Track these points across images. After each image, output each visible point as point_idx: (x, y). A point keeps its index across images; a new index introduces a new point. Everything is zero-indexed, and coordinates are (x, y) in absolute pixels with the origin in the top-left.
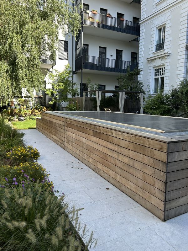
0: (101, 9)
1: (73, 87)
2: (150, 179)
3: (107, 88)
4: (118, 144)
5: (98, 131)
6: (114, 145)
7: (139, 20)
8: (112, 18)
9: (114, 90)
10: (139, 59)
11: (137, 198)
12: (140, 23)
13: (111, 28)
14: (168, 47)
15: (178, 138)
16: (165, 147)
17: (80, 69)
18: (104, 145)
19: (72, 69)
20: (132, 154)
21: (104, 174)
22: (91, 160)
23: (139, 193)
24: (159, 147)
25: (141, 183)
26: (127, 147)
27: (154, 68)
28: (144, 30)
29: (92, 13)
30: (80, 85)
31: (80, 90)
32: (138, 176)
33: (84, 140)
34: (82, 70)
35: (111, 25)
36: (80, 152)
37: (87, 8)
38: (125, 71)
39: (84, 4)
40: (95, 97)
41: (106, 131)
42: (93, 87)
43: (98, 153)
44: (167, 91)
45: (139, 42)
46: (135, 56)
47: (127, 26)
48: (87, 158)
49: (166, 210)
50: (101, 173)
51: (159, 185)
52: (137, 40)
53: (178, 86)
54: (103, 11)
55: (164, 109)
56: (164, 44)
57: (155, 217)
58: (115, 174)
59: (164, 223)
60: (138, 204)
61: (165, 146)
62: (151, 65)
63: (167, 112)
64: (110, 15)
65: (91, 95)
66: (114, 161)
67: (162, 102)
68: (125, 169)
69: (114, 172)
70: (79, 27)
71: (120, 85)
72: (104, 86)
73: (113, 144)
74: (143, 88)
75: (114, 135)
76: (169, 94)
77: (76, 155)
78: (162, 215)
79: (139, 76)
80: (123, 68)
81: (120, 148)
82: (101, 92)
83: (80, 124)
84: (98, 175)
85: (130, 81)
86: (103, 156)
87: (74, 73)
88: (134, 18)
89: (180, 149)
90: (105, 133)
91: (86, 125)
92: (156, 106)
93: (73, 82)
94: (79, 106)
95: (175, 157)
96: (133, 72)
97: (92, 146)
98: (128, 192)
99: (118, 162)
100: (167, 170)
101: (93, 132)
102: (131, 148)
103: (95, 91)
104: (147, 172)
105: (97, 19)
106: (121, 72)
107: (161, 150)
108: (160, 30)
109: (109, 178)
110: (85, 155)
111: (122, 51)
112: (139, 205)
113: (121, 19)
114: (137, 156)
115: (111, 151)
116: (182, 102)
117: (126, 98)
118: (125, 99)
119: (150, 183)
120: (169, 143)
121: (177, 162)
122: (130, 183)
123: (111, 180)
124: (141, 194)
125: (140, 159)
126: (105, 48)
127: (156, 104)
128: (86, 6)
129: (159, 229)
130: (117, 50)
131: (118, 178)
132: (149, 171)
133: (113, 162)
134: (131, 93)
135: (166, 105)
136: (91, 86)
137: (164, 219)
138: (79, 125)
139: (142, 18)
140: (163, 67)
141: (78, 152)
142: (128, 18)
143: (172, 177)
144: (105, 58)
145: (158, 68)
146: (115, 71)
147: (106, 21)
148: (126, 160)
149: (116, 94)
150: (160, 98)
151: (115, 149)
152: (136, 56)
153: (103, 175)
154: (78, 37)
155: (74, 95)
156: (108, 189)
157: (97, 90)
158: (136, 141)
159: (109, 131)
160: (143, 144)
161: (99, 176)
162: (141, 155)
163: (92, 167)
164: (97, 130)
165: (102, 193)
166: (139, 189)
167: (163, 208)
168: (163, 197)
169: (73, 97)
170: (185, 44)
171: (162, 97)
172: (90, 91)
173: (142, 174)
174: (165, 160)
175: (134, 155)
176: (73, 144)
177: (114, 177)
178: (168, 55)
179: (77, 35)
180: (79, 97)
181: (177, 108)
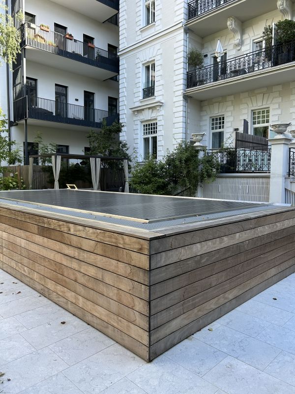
0: (56, 25)
1: (10, 149)
2: (127, 299)
3: (72, 152)
4: (79, 246)
5: (46, 226)
6: (73, 248)
7: (118, 49)
8: (75, 41)
9: (83, 154)
10: (120, 108)
11: (110, 331)
12: (118, 54)
13: (74, 56)
14: (160, 93)
15: (166, 230)
16: (146, 247)
17: (22, 118)
18: (56, 250)
19: (7, 118)
20: (100, 261)
21: (59, 298)
22: (36, 276)
23: (112, 322)
24: (137, 246)
25: (114, 306)
26: (92, 251)
27: (142, 122)
28: (126, 66)
29: (41, 29)
30: (24, 144)
31: (24, 152)
32: (111, 295)
33: (23, 243)
34: (26, 120)
35: (74, 52)
36: (16, 264)
37: (32, 20)
38: (99, 125)
39: (26, 13)
40: (50, 164)
41: (59, 226)
42: (47, 149)
43: (47, 263)
44: (162, 157)
45: (118, 82)
46: (113, 103)
47: (100, 56)
48: (29, 274)
49: (152, 344)
50: (54, 296)
51: (141, 306)
52: (115, 79)
53: (175, 150)
54: (59, 29)
55: (158, 184)
56: (154, 88)
57: (137, 358)
58: (76, 297)
59: (149, 365)
60: (111, 340)
61: (146, 245)
62: (138, 118)
63: (162, 189)
64: (70, 35)
65: (44, 162)
66: (74, 274)
67: (154, 174)
68: (90, 286)
69: (73, 294)
70: (17, 49)
71: (92, 146)
72: (67, 147)
73: (70, 247)
74: (127, 152)
75: (72, 232)
76: (164, 162)
77: (9, 270)
78: (145, 352)
79: (121, 134)
80: (97, 120)
81: (81, 252)
82: (60, 156)
83: (15, 215)
84: (48, 300)
85: (108, 140)
86: (55, 267)
87: (11, 124)
88: (109, 45)
89: (168, 247)
90: (58, 229)
91: (25, 215)
92: (147, 180)
93: (10, 140)
94: (22, 180)
95: (161, 260)
96: (111, 127)
97: (38, 252)
98: (97, 324)
99: (79, 276)
100: (150, 282)
101: (38, 229)
102: (99, 251)
103: (50, 156)
104: (123, 287)
105: (50, 39)
106: (93, 126)
107: (140, 251)
108: (148, 68)
109: (67, 303)
110: (26, 268)
111: (93, 94)
112: (113, 342)
113: (90, 45)
114: (108, 263)
115: (68, 258)
116: (181, 173)
117: (102, 167)
118: (101, 169)
119: (128, 305)
120: (152, 239)
121: (164, 268)
122: (99, 308)
123: (70, 307)
124: (115, 325)
125: (112, 268)
126: (66, 87)
127: (147, 177)
128: (31, 17)
129: (140, 378)
130: (85, 92)
131: (81, 301)
132: (125, 285)
133: (72, 277)
134: (110, 159)
135: (161, 178)
136: (42, 147)
137: (149, 358)
138: (13, 217)
139: (121, 47)
140: (155, 122)
141: (13, 264)
142: (101, 44)
143: (158, 291)
144: (67, 104)
145: (147, 123)
146: (83, 125)
147: (65, 44)
148: (92, 271)
149: (86, 160)
150: (152, 168)
151: (75, 255)
152: (115, 104)
153: (56, 300)
154: (17, 66)
155: (12, 161)
156: (63, 323)
157: (53, 154)
158: (105, 239)
159: (63, 225)
160: (116, 243)
161: (50, 302)
162: (114, 262)
163: (39, 287)
164: (44, 223)
165: (53, 332)
166: (113, 316)
167: (146, 342)
168: (146, 324)
169: (11, 165)
170: (182, 91)
171: (153, 166)
172: (41, 155)
173: (116, 291)
174: (147, 267)
175: (103, 263)
176: (5, 249)
177: (74, 301)
178: (160, 105)
179: (13, 62)
180: (22, 164)
181: (176, 182)
